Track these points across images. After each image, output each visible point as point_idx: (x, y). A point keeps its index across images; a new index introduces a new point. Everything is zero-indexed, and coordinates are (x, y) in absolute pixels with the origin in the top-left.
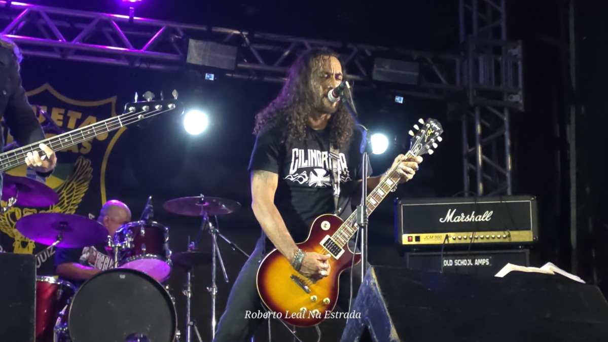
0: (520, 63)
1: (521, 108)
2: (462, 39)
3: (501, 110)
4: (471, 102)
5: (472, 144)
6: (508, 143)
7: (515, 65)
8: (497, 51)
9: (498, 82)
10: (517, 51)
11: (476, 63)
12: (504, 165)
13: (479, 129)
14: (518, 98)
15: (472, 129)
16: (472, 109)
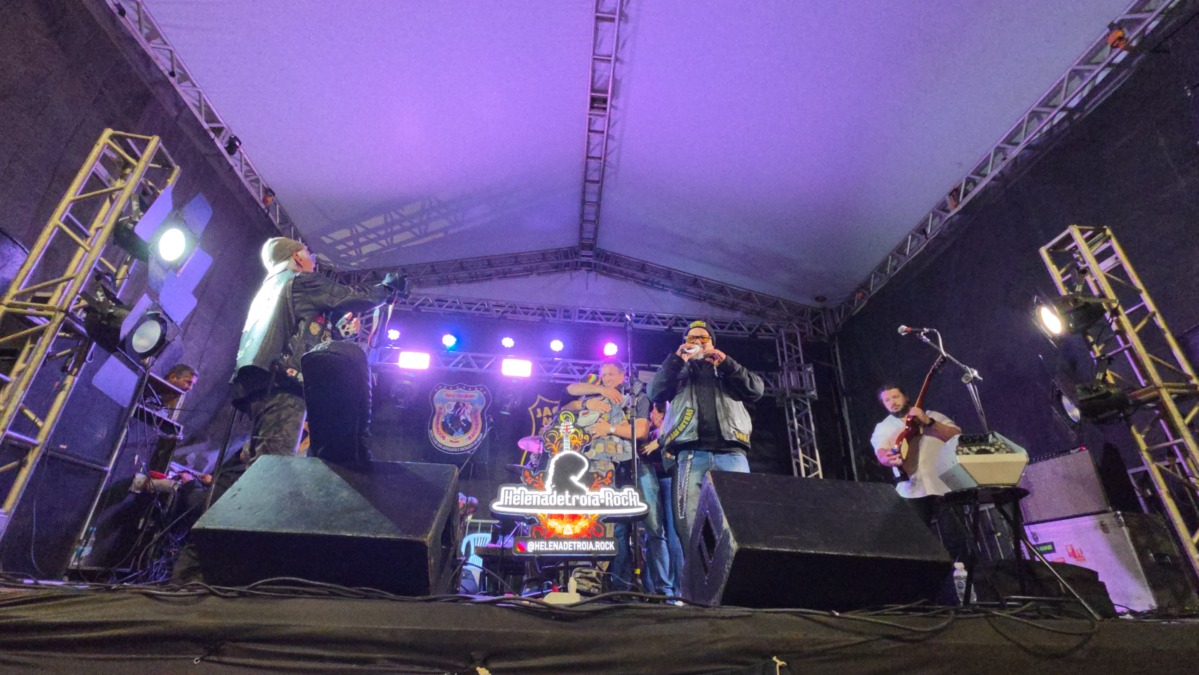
0: (813, 376)
1: (816, 398)
2: (780, 364)
3: (805, 399)
4: (788, 395)
5: (792, 418)
6: (811, 417)
7: (810, 377)
8: (800, 369)
9: (802, 385)
10: (810, 369)
11: (789, 376)
12: (810, 428)
13: (794, 410)
14: (814, 393)
15: (790, 410)
16: (789, 400)
